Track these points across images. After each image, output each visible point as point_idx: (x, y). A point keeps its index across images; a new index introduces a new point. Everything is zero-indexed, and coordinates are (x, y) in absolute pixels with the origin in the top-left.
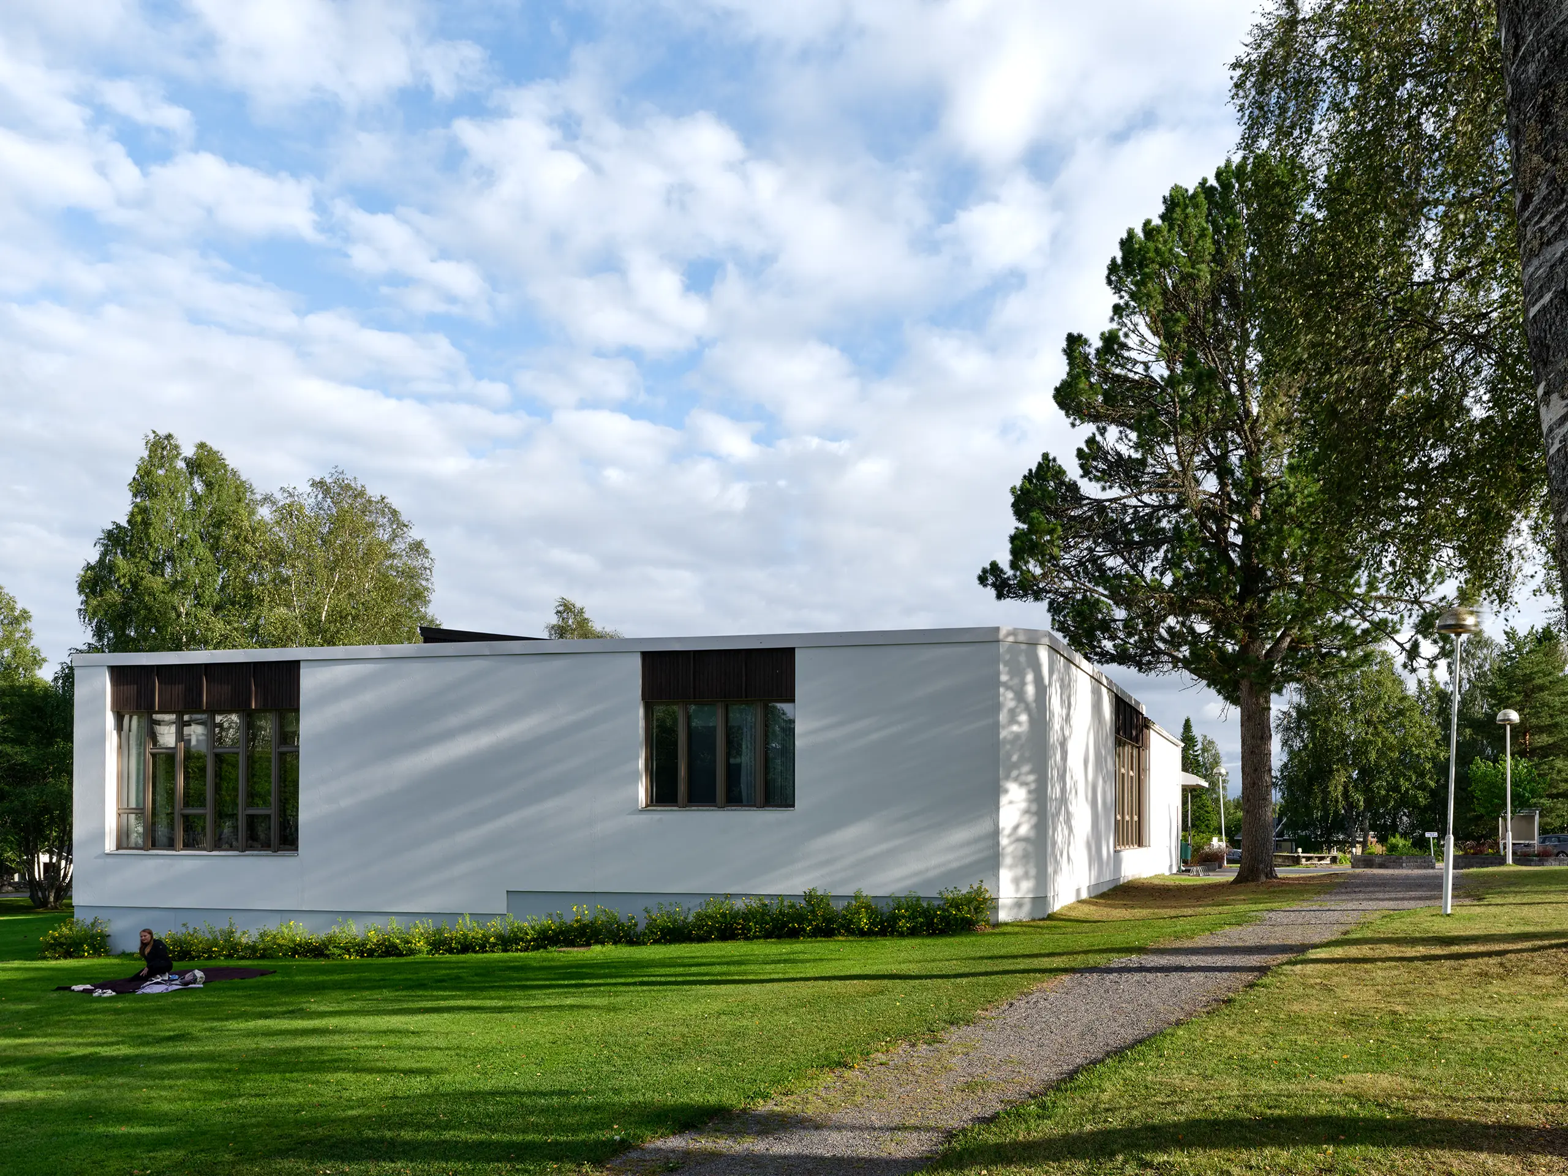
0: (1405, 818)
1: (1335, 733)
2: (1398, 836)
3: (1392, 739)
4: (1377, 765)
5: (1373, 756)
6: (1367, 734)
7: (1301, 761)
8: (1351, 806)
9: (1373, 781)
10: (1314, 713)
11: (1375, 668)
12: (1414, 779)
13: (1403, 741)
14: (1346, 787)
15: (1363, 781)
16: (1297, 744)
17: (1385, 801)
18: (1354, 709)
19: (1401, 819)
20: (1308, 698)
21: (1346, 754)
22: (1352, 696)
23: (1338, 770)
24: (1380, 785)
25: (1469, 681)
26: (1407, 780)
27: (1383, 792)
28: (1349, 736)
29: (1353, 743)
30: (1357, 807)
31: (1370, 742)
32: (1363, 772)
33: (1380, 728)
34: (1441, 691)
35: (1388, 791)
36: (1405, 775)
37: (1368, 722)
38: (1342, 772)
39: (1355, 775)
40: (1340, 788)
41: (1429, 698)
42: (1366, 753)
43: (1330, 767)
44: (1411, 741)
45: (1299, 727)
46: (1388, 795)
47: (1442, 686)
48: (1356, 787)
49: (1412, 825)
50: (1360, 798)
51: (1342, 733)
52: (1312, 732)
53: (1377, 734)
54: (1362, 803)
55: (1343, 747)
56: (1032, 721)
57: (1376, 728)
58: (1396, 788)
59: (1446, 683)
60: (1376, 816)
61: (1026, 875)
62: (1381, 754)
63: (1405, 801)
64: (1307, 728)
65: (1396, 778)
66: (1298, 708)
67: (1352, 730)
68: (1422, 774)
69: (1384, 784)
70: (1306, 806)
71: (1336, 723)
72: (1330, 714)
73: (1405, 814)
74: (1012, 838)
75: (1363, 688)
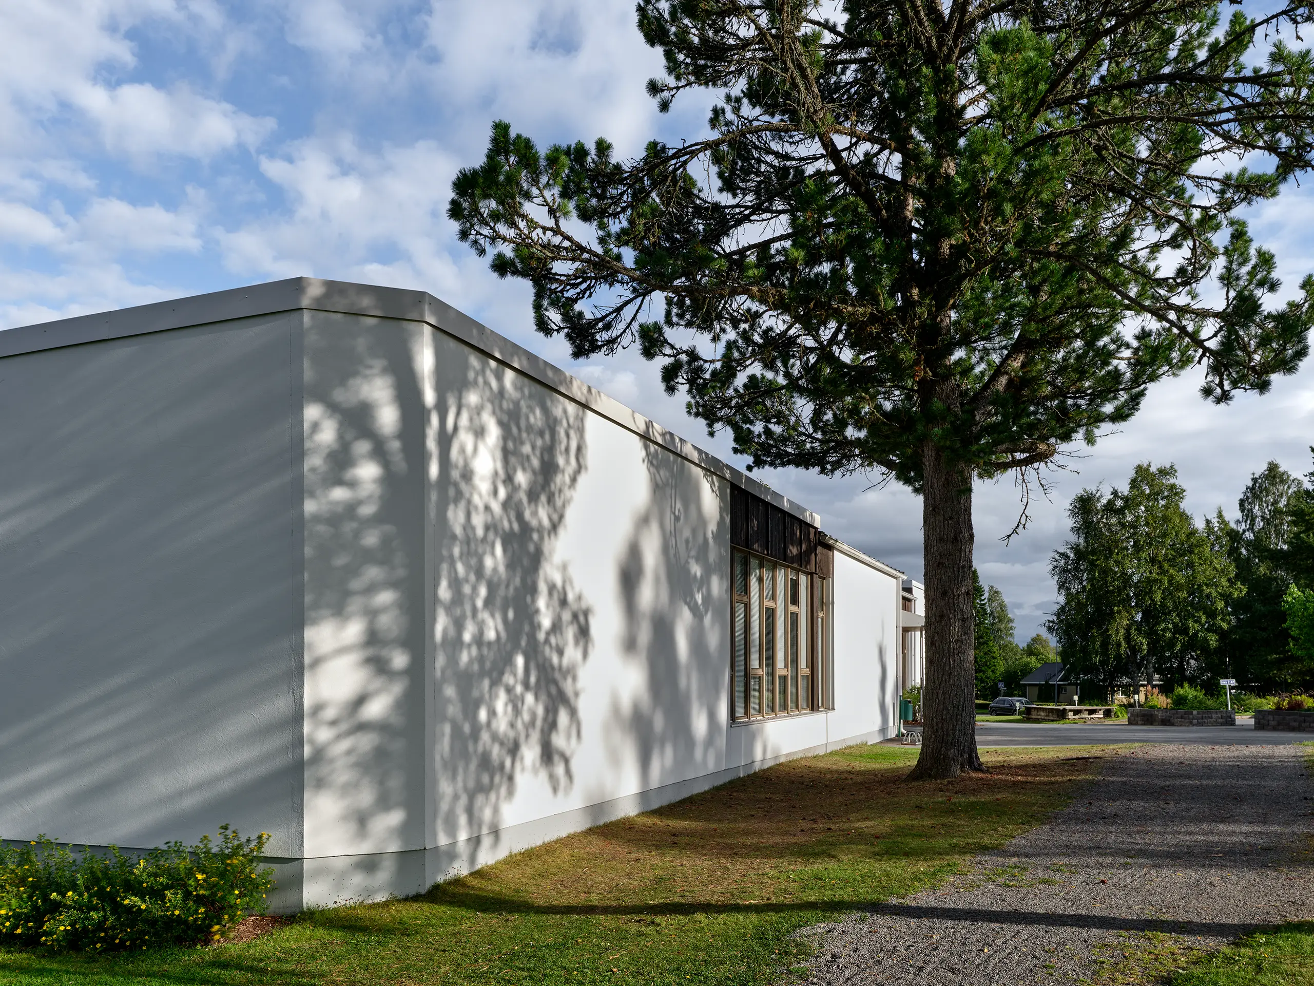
0: (1192, 662)
1: (1116, 573)
2: (1186, 685)
3: (1181, 578)
4: (1163, 605)
5: (1158, 597)
6: (1151, 573)
7: (1079, 603)
8: (1134, 649)
9: (1158, 623)
10: (1093, 552)
11: (1162, 503)
12: (1204, 619)
13: (1191, 580)
14: (1128, 630)
15: (1148, 624)
16: (1075, 587)
17: (1171, 644)
18: (1137, 547)
19: (1188, 663)
20: (1086, 538)
21: (1128, 595)
22: (1135, 534)
23: (1119, 612)
24: (1166, 627)
25: (1263, 518)
26: (1196, 622)
27: (1168, 635)
28: (1131, 576)
29: (1136, 586)
30: (1140, 650)
31: (1156, 581)
32: (1146, 614)
33: (1166, 566)
34: (1232, 530)
35: (1174, 634)
36: (1193, 616)
37: (1153, 560)
38: (1125, 614)
39: (1139, 617)
40: (1122, 631)
41: (1218, 538)
42: (1151, 592)
43: (1112, 610)
44: (1201, 579)
45: (1076, 569)
46: (1174, 637)
47: (1233, 525)
48: (1139, 630)
49: (1200, 668)
50: (1144, 643)
51: (1124, 574)
52: (1091, 571)
53: (1163, 572)
54: (1145, 647)
55: (1125, 588)
56: (389, 479)
57: (1160, 567)
58: (1184, 631)
59: (1238, 522)
60: (1162, 659)
61: (384, 803)
62: (1167, 593)
63: (1193, 643)
64: (1086, 569)
65: (1184, 619)
66: (1076, 549)
67: (1137, 572)
68: (1212, 614)
69: (1170, 626)
70: (1084, 650)
71: (1117, 563)
72: (1111, 553)
73: (1192, 657)
74: (344, 727)
75: (1147, 524)
